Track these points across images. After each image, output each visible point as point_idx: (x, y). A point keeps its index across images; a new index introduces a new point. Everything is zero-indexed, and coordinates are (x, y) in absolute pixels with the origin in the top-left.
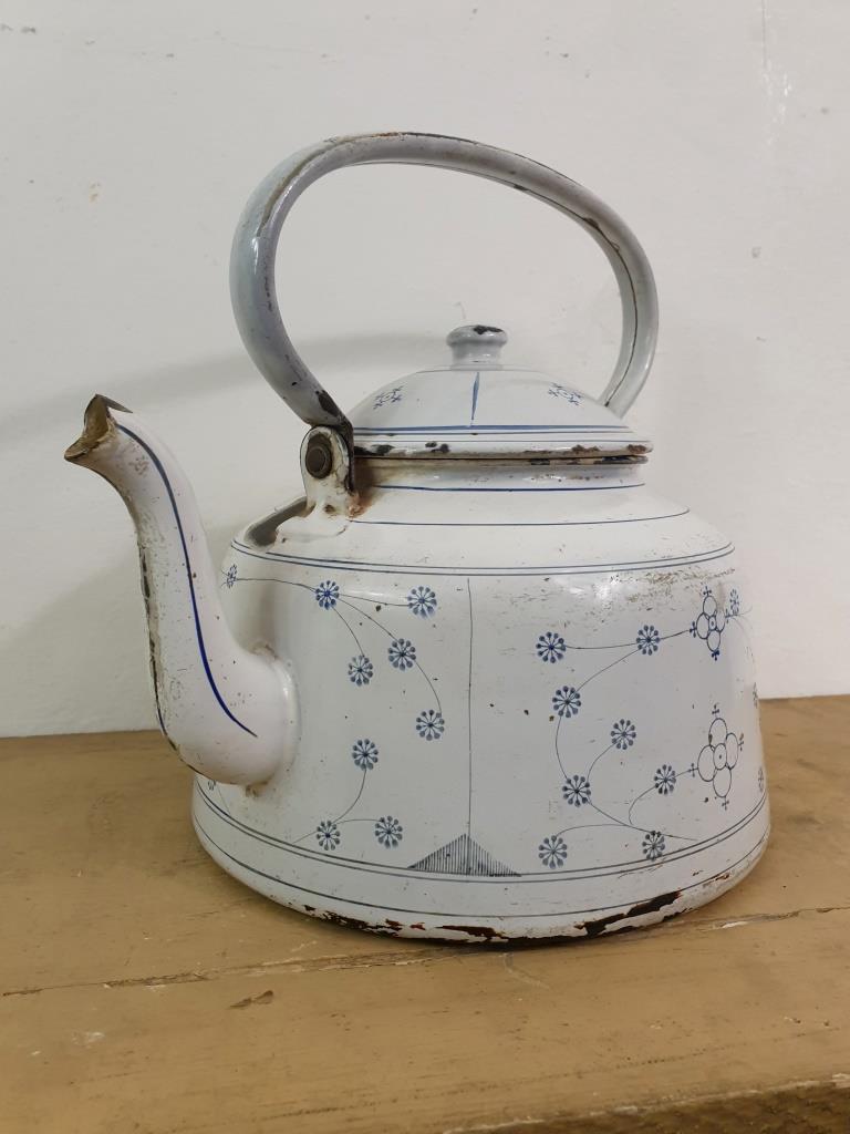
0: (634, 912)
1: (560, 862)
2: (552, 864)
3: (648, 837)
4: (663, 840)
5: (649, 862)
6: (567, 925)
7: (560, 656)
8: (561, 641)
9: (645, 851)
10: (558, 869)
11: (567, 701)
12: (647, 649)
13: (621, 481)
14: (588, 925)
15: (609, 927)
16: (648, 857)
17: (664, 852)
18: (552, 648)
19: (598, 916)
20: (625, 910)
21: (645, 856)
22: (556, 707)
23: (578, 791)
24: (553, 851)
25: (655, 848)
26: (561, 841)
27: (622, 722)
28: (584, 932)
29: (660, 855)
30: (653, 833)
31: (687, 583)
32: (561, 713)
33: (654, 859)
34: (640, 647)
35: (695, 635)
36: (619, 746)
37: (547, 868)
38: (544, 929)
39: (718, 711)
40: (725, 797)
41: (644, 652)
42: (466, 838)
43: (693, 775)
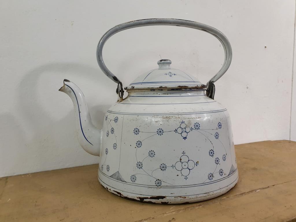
0: (151, 198)
1: (135, 181)
2: (133, 181)
3: (157, 180)
4: (161, 182)
5: (157, 187)
6: (135, 197)
7: (138, 133)
8: (139, 130)
9: (156, 184)
10: (134, 183)
11: (139, 144)
12: (160, 134)
14: (140, 198)
15: (145, 200)
16: (156, 185)
17: (161, 185)
18: (136, 131)
19: (142, 196)
20: (149, 197)
21: (155, 185)
22: (137, 145)
23: (140, 165)
24: (133, 178)
25: (159, 184)
26: (135, 176)
27: (152, 151)
28: (139, 199)
29: (160, 186)
30: (158, 180)
31: (175, 119)
32: (137, 147)
33: (158, 186)
34: (158, 133)
35: (176, 132)
36: (150, 156)
37: (132, 182)
38: (130, 196)
39: (185, 153)
40: (186, 176)
41: (159, 135)
42: (118, 172)
43: (173, 168)
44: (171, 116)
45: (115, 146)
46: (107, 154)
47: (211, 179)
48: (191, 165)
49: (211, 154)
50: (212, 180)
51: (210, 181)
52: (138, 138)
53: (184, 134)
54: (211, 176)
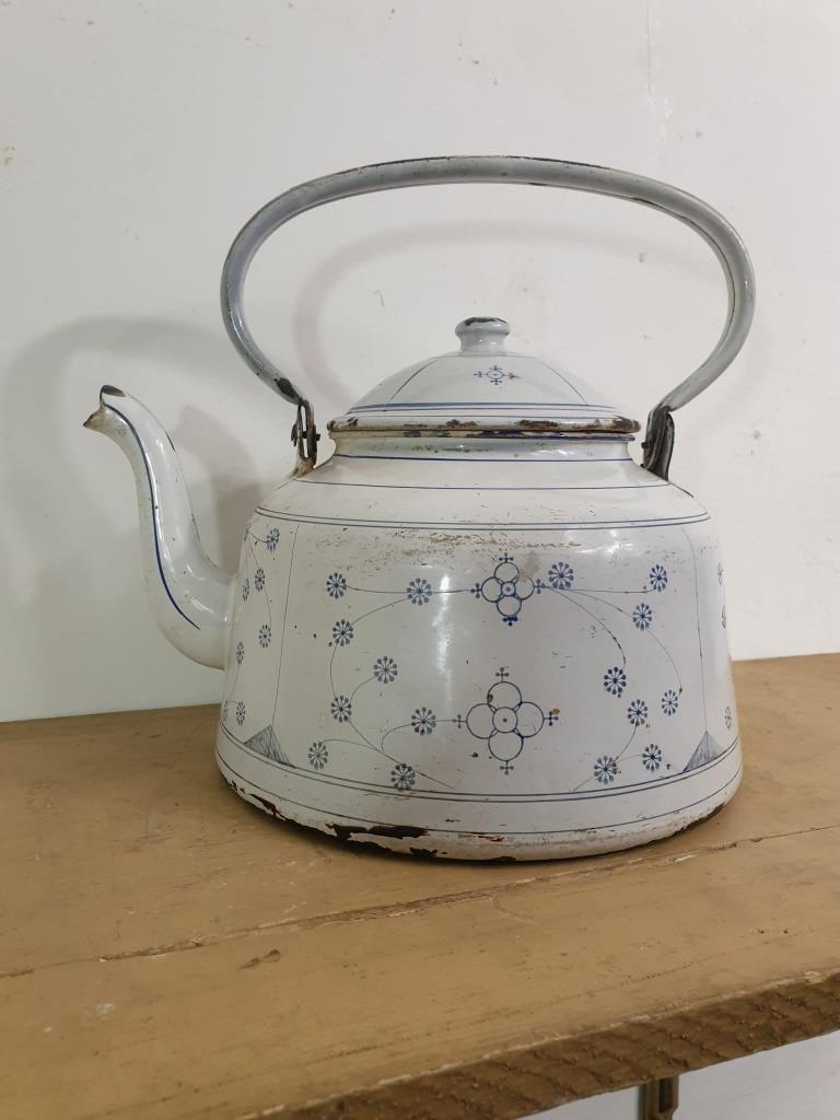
0: (378, 831)
1: (322, 765)
2: (316, 765)
3: (398, 768)
4: (413, 775)
5: (396, 791)
6: (319, 821)
7: (342, 593)
8: (344, 581)
9: (394, 780)
10: (319, 771)
11: (344, 632)
12: (417, 600)
13: (516, 456)
14: (335, 827)
15: (354, 837)
16: (396, 786)
17: (413, 787)
18: (336, 586)
19: (344, 823)
20: (369, 826)
21: (392, 784)
22: (335, 636)
23: (342, 710)
24: (319, 754)
25: (404, 781)
26: (324, 748)
27: (386, 659)
28: (333, 832)
29: (408, 789)
30: (404, 766)
31: (479, 547)
32: (337, 641)
33: (401, 789)
34: (410, 596)
35: (478, 596)
36: (380, 679)
37: (312, 768)
38: (305, 818)
39: (507, 675)
40: (507, 761)
41: (414, 601)
42: (270, 728)
43: (459, 727)
44: (463, 533)
45: (265, 636)
46: (239, 662)
47: (606, 781)
48: (528, 719)
49: (615, 687)
50: (611, 785)
51: (602, 786)
52: (340, 609)
53: (509, 606)
54: (608, 767)
